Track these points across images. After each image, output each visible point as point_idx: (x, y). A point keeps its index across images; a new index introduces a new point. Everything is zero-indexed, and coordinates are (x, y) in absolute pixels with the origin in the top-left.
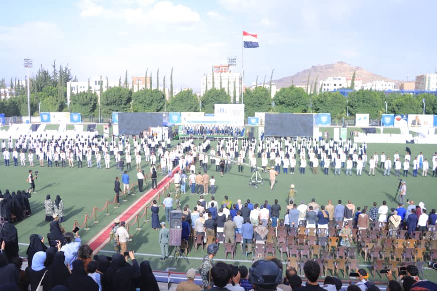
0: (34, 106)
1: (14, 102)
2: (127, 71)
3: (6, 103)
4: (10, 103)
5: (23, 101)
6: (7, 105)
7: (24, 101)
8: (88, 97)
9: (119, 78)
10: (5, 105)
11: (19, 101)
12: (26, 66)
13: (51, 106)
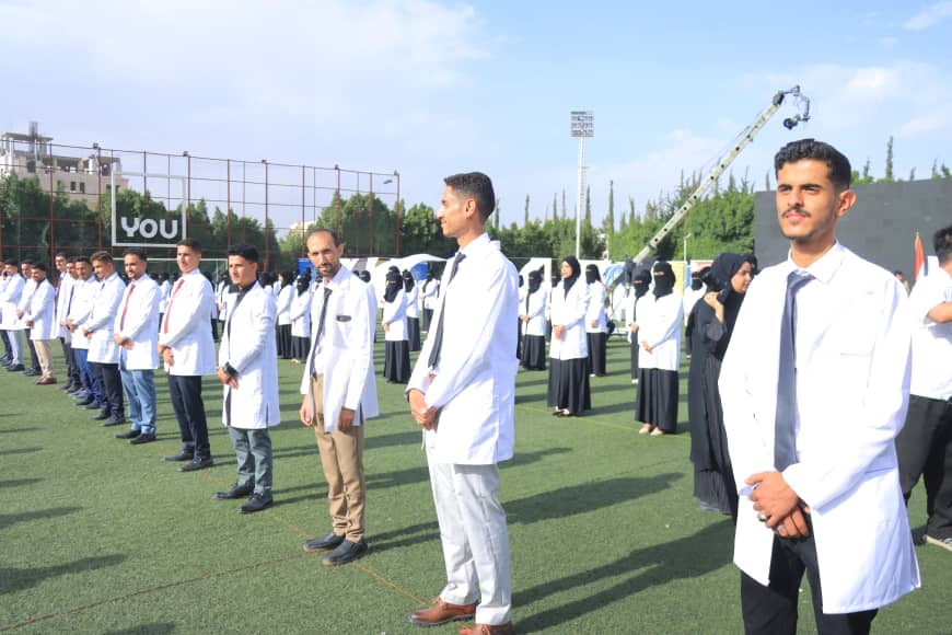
0: (595, 247)
1: (540, 235)
2: (892, 139)
3: (519, 235)
4: (527, 238)
5: (566, 232)
6: (522, 240)
7: (569, 230)
8: (739, 213)
9: (865, 164)
10: (516, 241)
11: (556, 234)
12: (576, 134)
13: (634, 242)
